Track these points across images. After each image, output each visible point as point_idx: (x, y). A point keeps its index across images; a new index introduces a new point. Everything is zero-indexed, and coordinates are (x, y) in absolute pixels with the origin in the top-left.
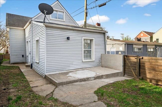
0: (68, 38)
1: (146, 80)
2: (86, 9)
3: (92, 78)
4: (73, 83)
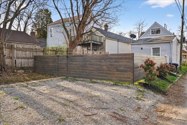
0: (142, 49)
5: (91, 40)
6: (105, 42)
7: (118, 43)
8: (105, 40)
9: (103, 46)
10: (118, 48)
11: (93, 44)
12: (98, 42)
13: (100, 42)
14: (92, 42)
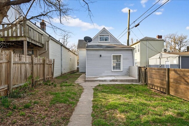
0: (101, 56)
1: (148, 85)
2: (129, 29)
3: (108, 80)
4: (95, 81)
5: (25, 36)
6: (48, 44)
7: (61, 47)
8: (48, 40)
9: (45, 50)
10: (61, 54)
11: (28, 42)
12: (37, 42)
13: (40, 43)
14: (28, 40)
